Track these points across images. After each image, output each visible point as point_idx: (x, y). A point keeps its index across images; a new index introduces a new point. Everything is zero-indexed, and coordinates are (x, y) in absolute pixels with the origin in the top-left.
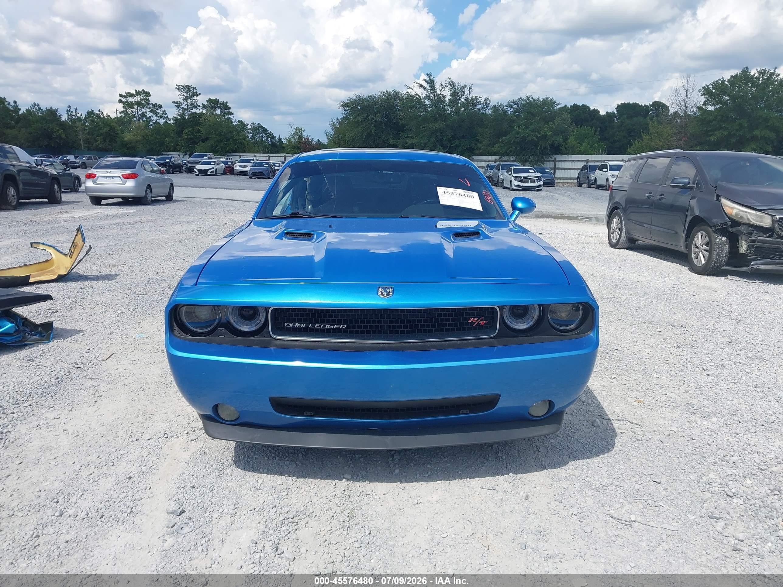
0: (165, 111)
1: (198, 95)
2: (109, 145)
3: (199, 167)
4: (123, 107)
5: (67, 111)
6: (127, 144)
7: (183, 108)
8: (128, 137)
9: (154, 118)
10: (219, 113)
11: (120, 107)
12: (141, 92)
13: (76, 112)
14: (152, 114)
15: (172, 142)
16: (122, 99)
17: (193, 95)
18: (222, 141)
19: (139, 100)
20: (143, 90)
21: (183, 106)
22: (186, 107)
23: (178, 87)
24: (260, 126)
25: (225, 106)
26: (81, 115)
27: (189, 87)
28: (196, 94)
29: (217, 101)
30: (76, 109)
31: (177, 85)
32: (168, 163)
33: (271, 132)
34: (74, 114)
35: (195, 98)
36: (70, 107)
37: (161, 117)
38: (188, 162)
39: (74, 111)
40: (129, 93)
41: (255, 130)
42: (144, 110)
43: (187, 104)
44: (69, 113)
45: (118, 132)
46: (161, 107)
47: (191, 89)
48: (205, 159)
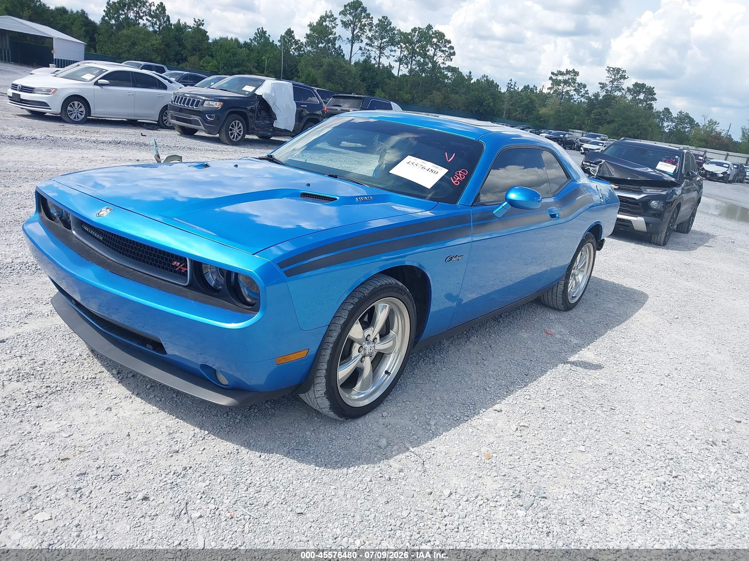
0: (588, 91)
1: (625, 78)
2: (526, 116)
3: (586, 146)
4: (552, 84)
5: (508, 84)
6: (541, 117)
7: (607, 90)
8: (543, 111)
9: (576, 97)
10: (642, 98)
11: (549, 84)
12: (571, 72)
13: (515, 85)
14: (575, 93)
15: (579, 120)
16: (552, 76)
17: (620, 78)
18: (626, 125)
19: (567, 79)
20: (574, 70)
21: (607, 88)
22: (610, 89)
23: (608, 69)
24: (687, 116)
25: (650, 92)
26: (518, 88)
27: (618, 70)
28: (623, 77)
29: (643, 85)
30: (515, 83)
31: (608, 67)
32: (561, 138)
33: (697, 123)
34: (512, 87)
35: (622, 81)
36: (511, 80)
37: (582, 96)
38: (580, 140)
39: (513, 85)
40: (560, 71)
41: (680, 119)
42: (568, 88)
43: (612, 86)
44: (509, 86)
45: (536, 105)
46: (585, 86)
47: (621, 72)
48: (598, 139)
